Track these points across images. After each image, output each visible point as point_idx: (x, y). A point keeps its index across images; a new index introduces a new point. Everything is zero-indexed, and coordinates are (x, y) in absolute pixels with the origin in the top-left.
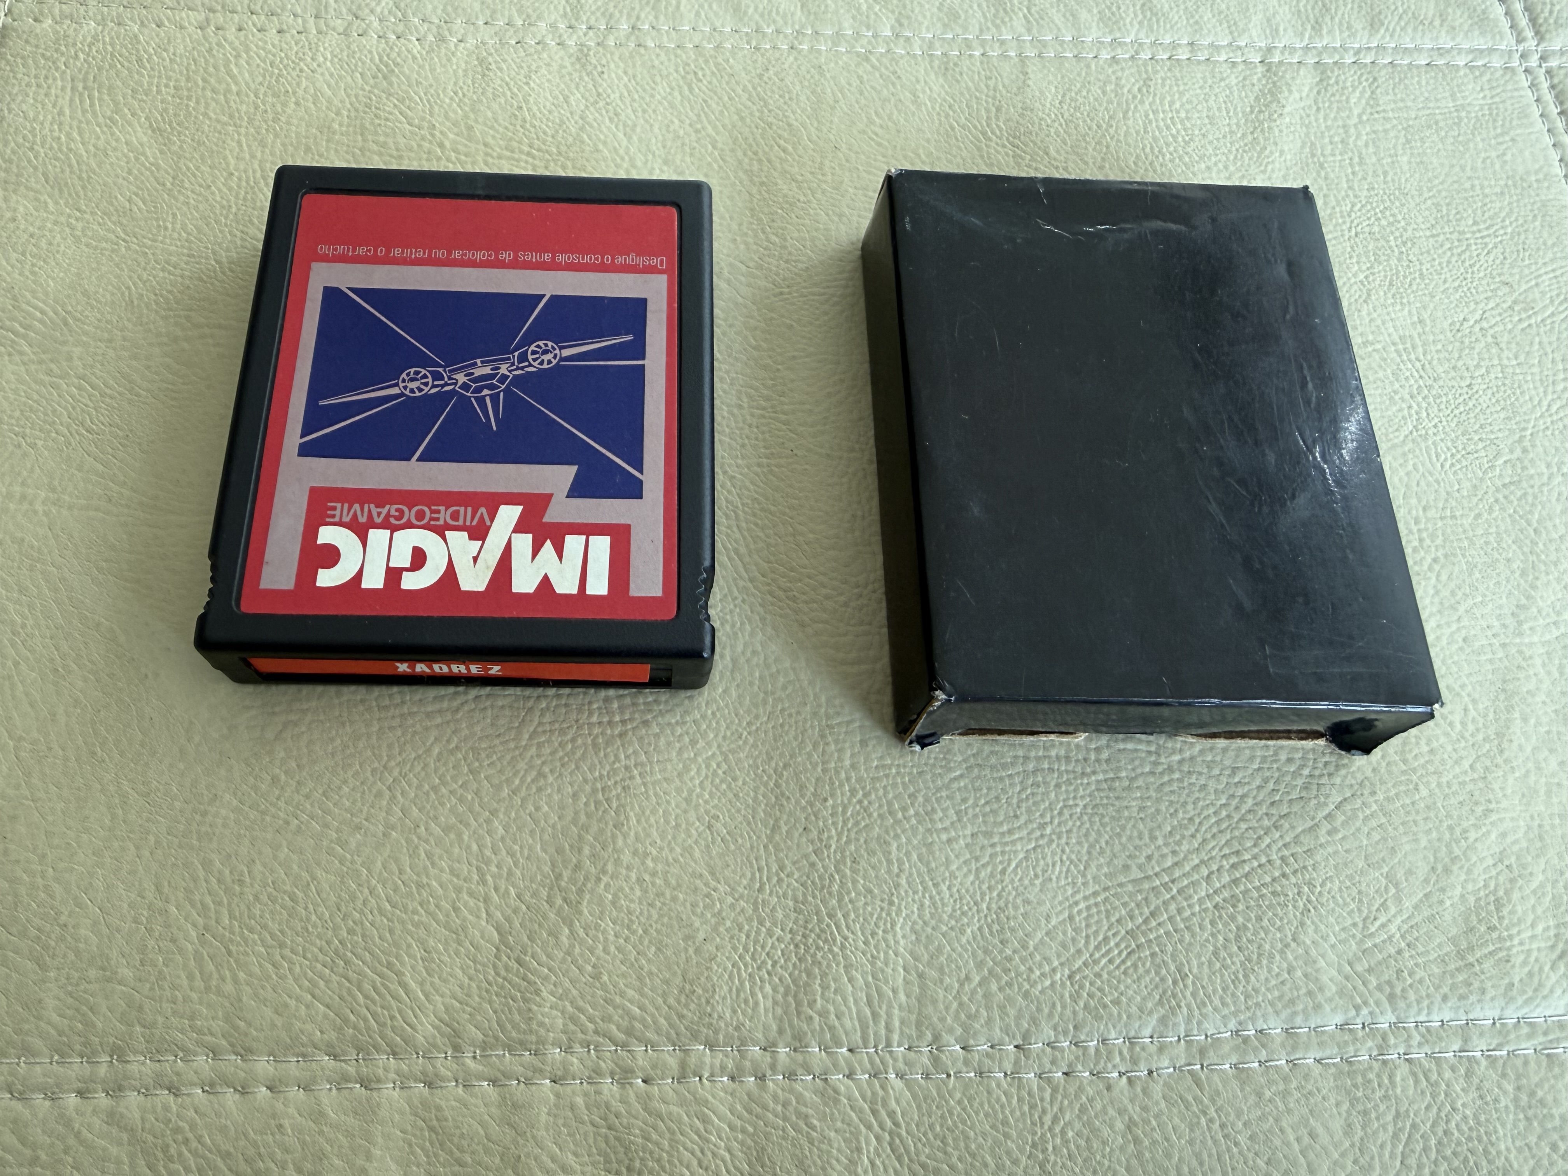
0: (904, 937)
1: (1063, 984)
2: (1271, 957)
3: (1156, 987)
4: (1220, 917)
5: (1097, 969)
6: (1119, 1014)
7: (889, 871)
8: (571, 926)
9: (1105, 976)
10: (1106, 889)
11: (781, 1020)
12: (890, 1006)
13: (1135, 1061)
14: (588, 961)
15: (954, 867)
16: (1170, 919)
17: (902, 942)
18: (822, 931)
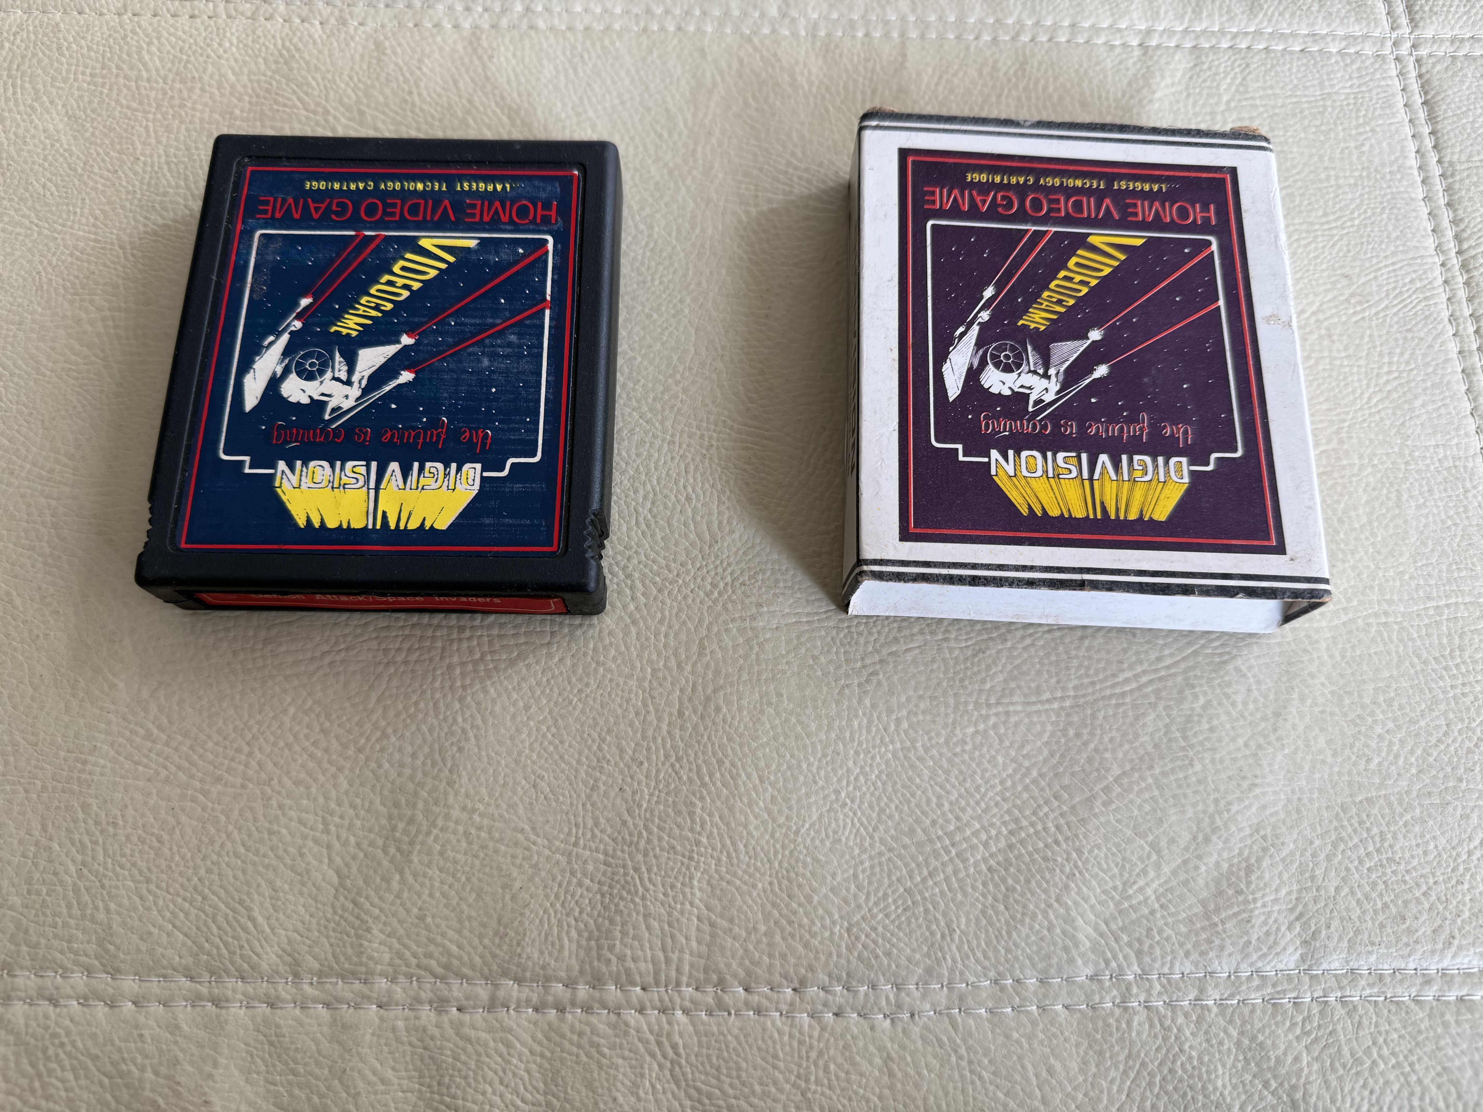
1: (841, 937)
12: (681, 951)
17: (698, 894)
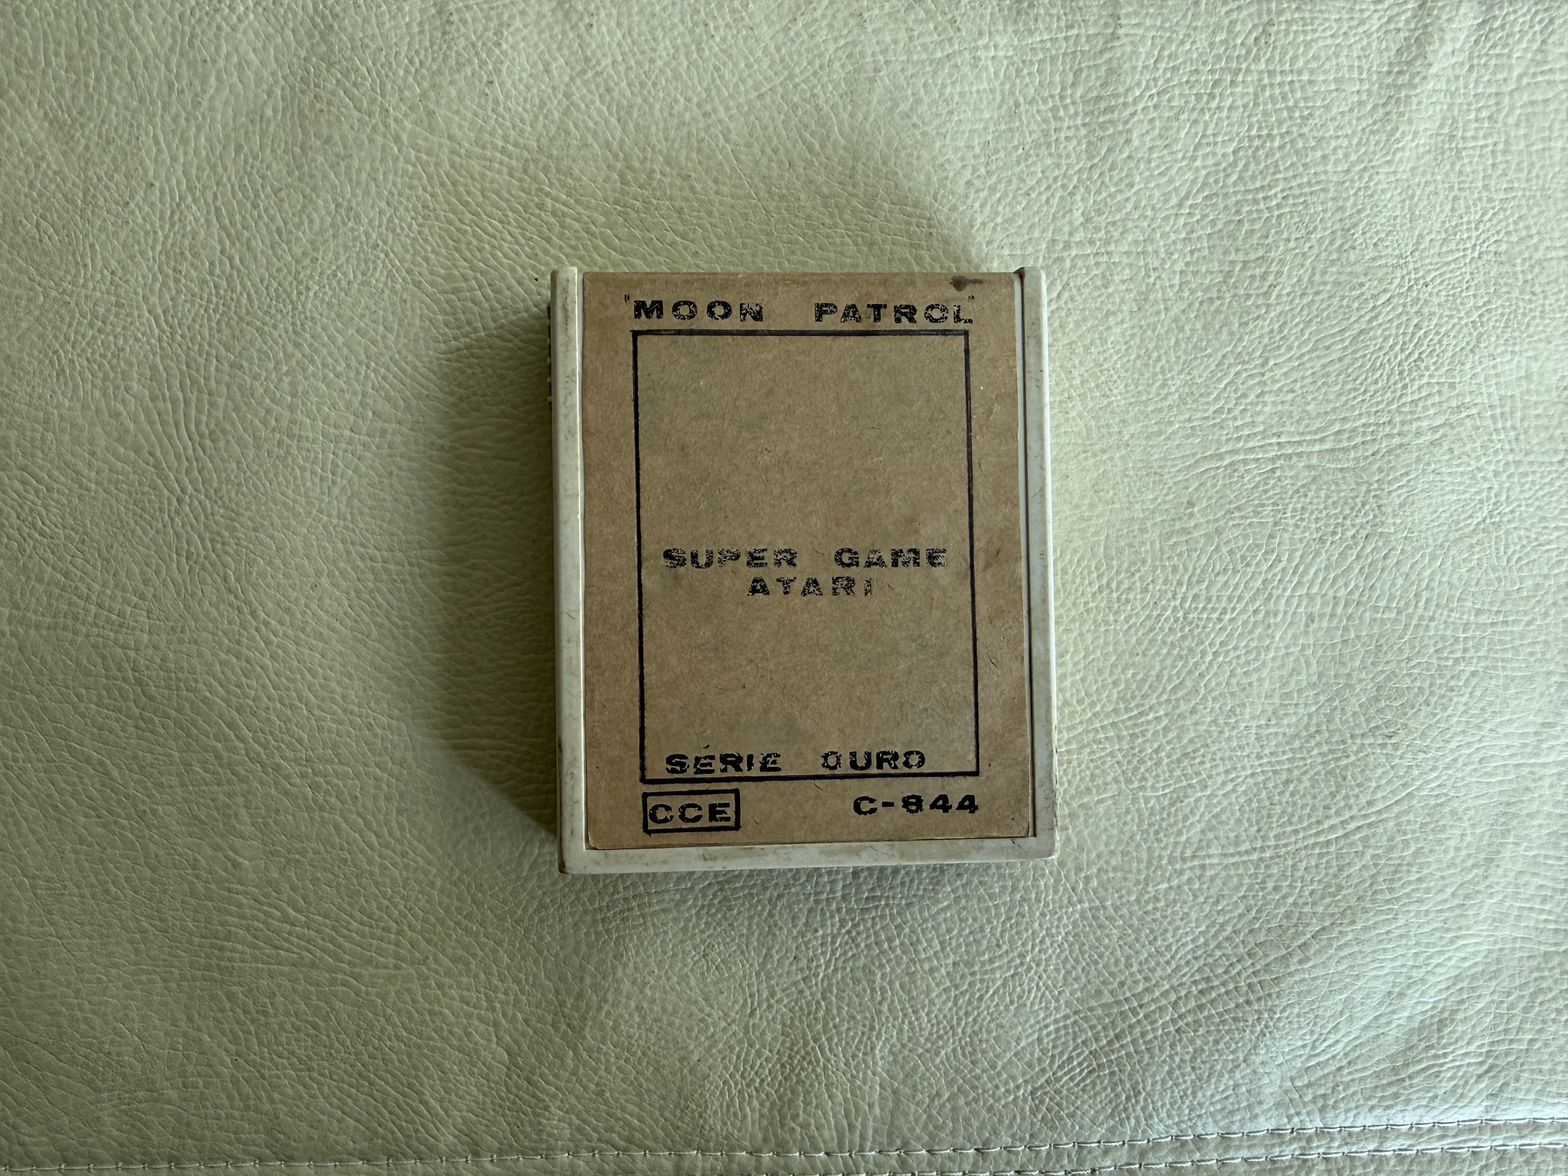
0: (882, 1058)
2: (1221, 1075)
3: (1111, 1102)
4: (1180, 1041)
5: (1058, 1086)
6: (1073, 1126)
7: (872, 999)
8: (575, 1049)
9: (1065, 1092)
10: (1076, 1013)
11: (766, 1130)
13: (1081, 1163)
14: (591, 1080)
15: (934, 995)
16: (1134, 1042)
18: (807, 1053)
